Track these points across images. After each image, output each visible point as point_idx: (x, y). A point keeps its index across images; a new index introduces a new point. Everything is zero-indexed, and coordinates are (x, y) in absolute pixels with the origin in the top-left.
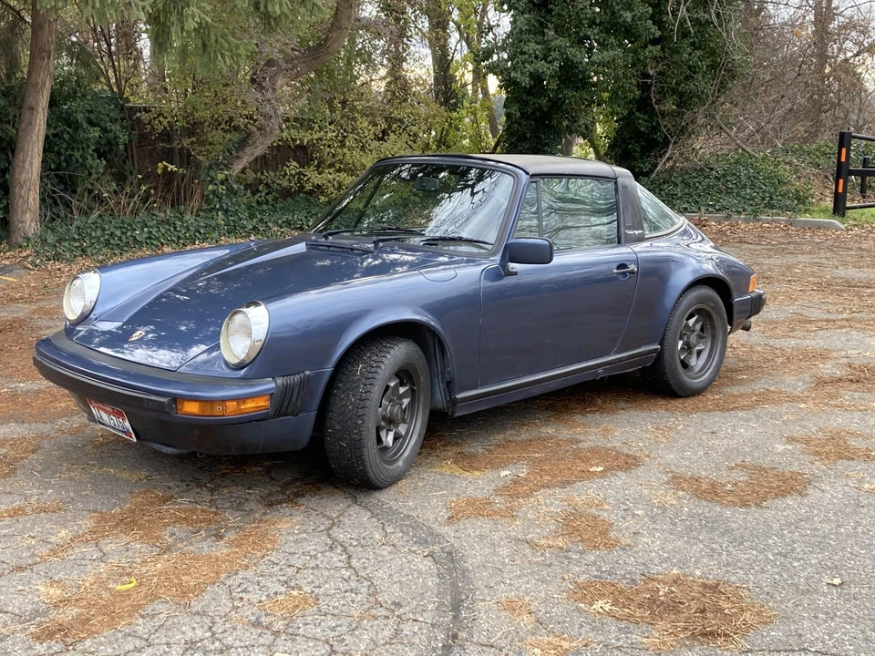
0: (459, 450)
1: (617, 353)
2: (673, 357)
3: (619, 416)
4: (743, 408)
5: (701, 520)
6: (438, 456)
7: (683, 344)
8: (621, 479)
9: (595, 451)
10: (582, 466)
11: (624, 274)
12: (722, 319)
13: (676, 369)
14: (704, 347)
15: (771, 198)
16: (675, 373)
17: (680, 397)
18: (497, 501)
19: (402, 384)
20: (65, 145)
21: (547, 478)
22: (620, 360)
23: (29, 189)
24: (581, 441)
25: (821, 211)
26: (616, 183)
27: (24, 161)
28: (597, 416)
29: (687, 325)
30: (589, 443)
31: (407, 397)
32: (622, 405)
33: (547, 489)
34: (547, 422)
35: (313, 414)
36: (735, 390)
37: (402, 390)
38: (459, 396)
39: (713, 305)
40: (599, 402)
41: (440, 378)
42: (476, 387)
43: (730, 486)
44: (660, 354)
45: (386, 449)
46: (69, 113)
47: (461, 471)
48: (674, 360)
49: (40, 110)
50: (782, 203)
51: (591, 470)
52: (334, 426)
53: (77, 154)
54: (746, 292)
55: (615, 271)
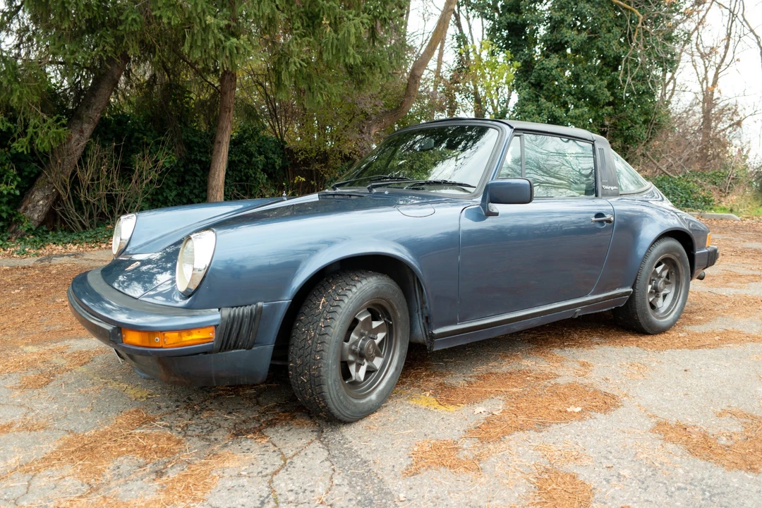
0: (441, 381)
1: (594, 294)
2: (643, 299)
3: (594, 351)
4: (709, 346)
5: (704, 491)
6: (419, 386)
7: (652, 288)
8: (600, 421)
9: (572, 387)
10: (559, 405)
11: (601, 222)
12: (686, 267)
13: (646, 310)
14: (670, 291)
15: (687, 201)
16: (645, 314)
17: (648, 334)
18: (465, 446)
19: (375, 318)
20: (244, 166)
21: (522, 417)
22: (597, 300)
23: (217, 191)
24: (559, 376)
25: (721, 209)
26: (593, 145)
27: (215, 174)
28: (574, 350)
29: (655, 272)
30: (567, 378)
31: (383, 332)
32: (596, 339)
33: (521, 433)
34: (528, 355)
35: (270, 348)
36: (696, 329)
37: (375, 324)
38: (436, 331)
39: (678, 255)
40: (576, 336)
41: (420, 313)
42: (454, 323)
43: (724, 439)
44: (632, 296)
45: (356, 384)
46: (246, 147)
47: (437, 405)
48: (645, 302)
49: (224, 143)
50: (694, 204)
51: (569, 410)
52: (295, 361)
53: (251, 172)
54: (703, 247)
55: (594, 219)
